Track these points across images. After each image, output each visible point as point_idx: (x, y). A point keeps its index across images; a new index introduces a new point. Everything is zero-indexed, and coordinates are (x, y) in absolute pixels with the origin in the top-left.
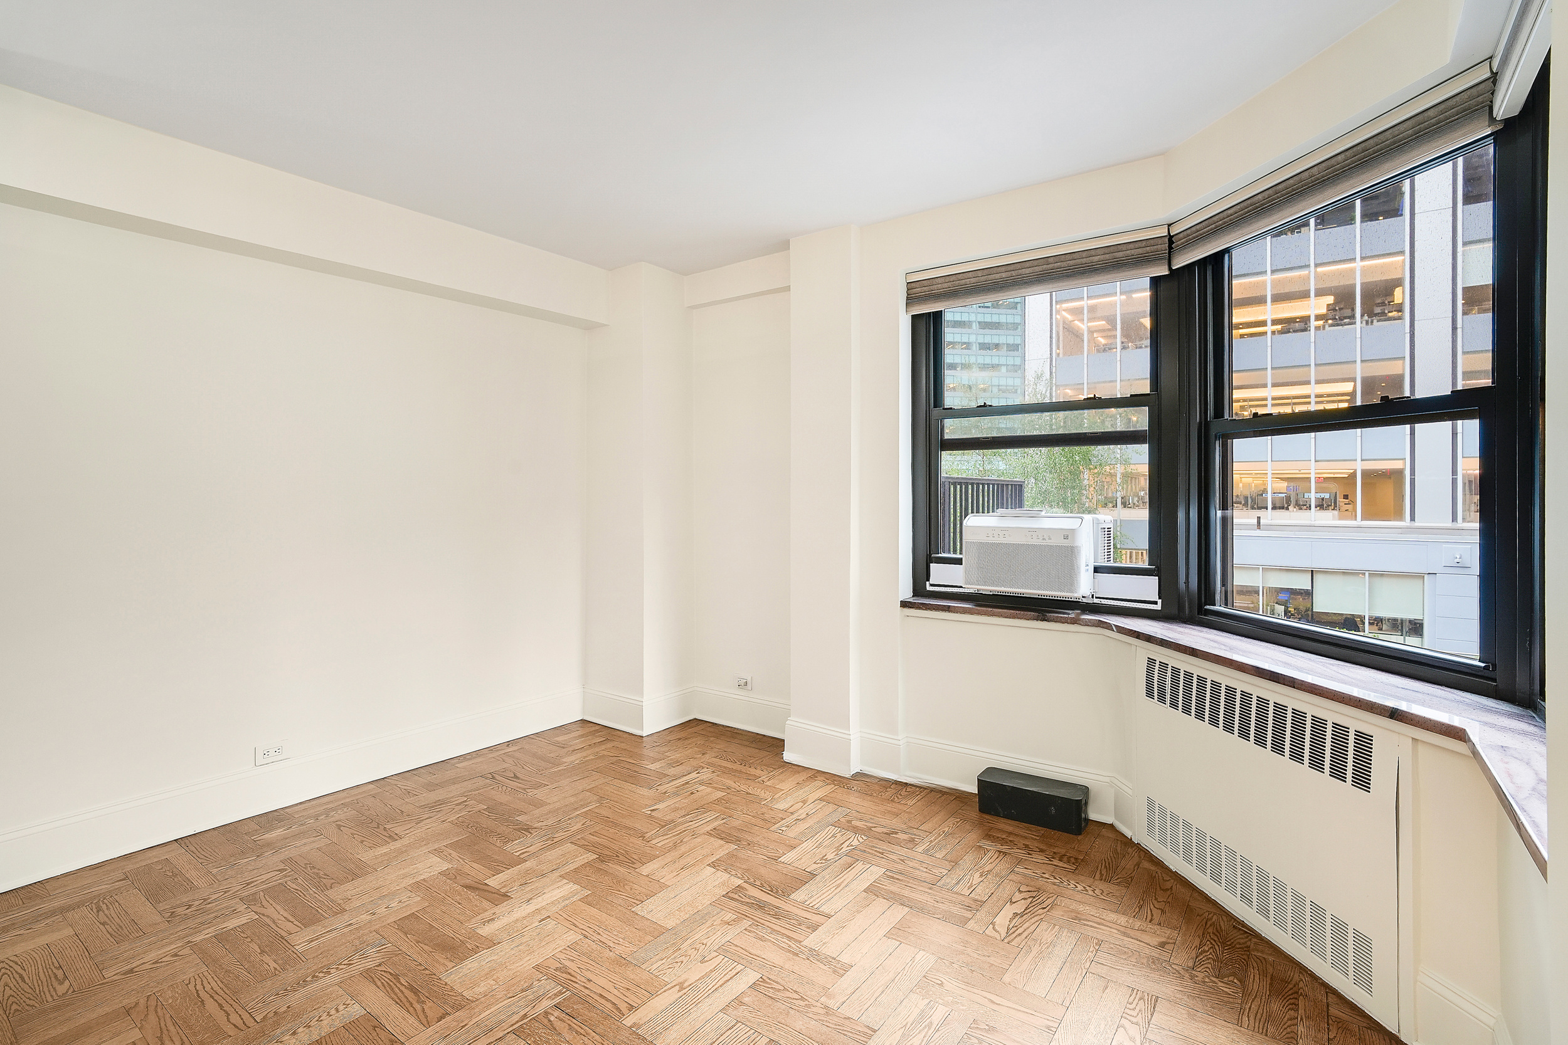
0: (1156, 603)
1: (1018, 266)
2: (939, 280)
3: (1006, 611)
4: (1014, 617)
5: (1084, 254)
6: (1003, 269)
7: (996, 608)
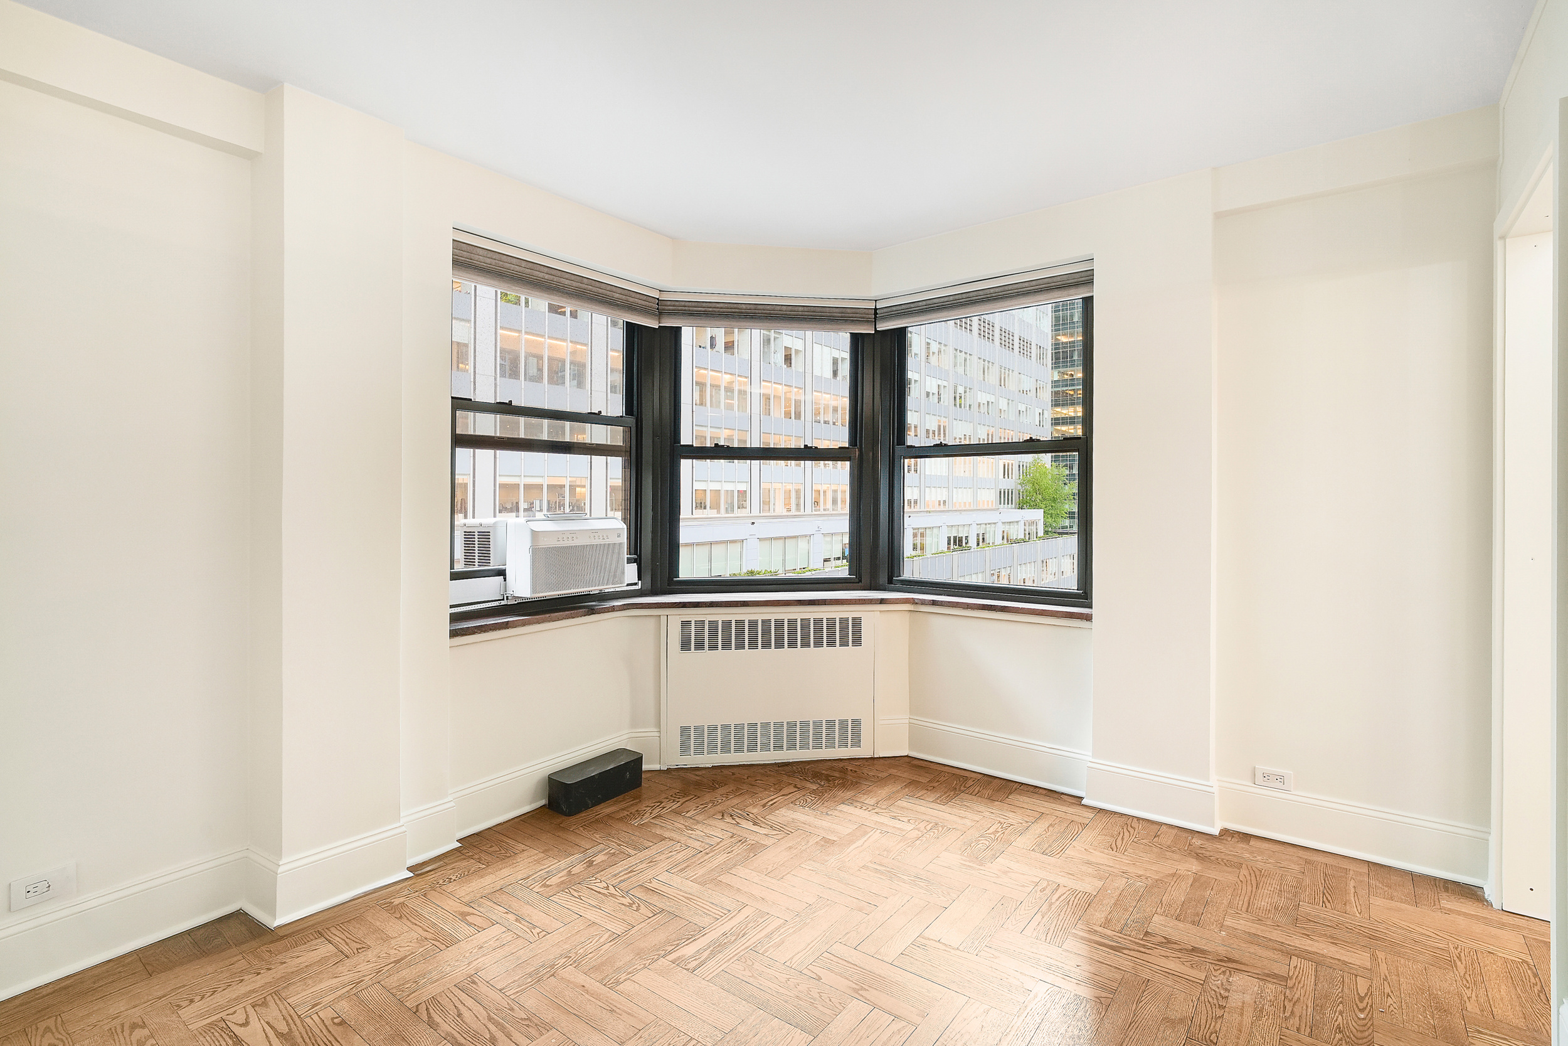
0: (635, 584)
1: (559, 274)
2: (481, 252)
3: (561, 613)
4: (543, 621)
5: (609, 288)
6: (546, 270)
7: (555, 612)
